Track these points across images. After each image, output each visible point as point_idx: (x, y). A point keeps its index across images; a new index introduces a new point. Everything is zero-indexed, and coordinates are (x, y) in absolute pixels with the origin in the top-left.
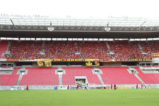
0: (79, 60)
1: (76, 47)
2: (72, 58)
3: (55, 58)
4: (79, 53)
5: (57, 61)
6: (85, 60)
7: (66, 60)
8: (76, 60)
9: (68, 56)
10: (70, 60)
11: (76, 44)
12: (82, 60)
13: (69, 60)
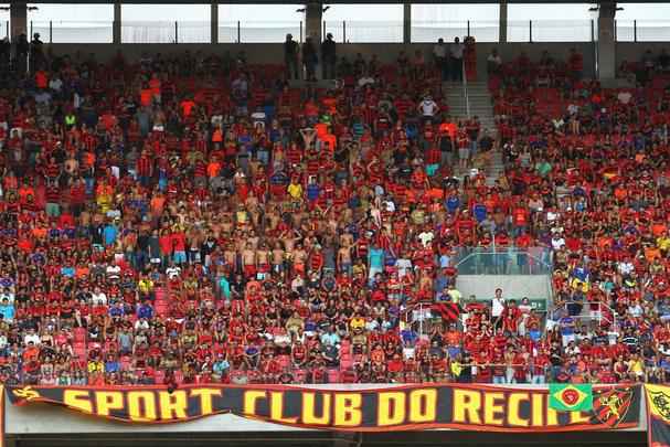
0: (525, 410)
1: (480, 172)
2: (393, 369)
3: (78, 369)
4: (532, 287)
5: (121, 415)
6: (633, 416)
7: (293, 407)
8: (469, 406)
9: (330, 339)
10: (369, 404)
11: (472, 106)
12: (594, 415)
13: (346, 411)
